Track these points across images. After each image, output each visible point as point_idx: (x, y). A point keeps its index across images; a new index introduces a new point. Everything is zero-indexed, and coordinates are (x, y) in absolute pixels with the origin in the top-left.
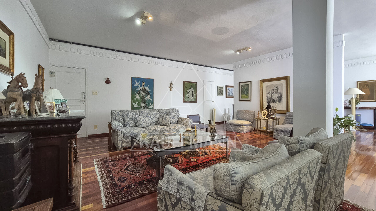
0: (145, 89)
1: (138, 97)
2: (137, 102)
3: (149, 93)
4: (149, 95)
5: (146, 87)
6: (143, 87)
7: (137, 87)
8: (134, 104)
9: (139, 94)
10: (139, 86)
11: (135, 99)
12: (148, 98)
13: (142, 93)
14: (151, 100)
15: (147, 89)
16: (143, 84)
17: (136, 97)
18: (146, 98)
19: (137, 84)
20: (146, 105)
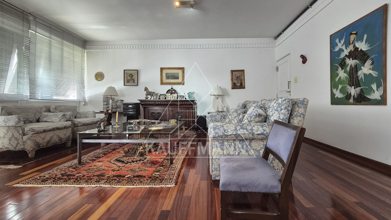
0: (356, 49)
1: (342, 73)
2: (340, 87)
3: (368, 57)
4: (369, 62)
5: (358, 45)
6: (351, 48)
7: (341, 50)
8: (334, 91)
9: (343, 65)
10: (344, 48)
11: (337, 79)
12: (366, 69)
13: (351, 62)
14: (374, 74)
15: (363, 46)
16: (353, 38)
17: (338, 75)
18: (360, 73)
20: (361, 89)
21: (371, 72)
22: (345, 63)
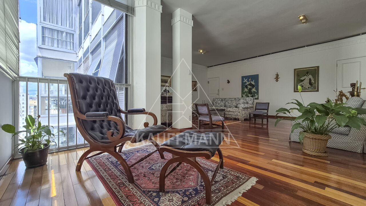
0: (251, 83)
1: (246, 90)
2: (245, 94)
3: (255, 86)
4: (254, 88)
6: (249, 82)
7: (246, 82)
8: (243, 95)
9: (246, 87)
10: (247, 82)
12: (254, 90)
13: (249, 87)
14: (256, 91)
15: (253, 83)
16: (250, 79)
17: (244, 90)
18: (252, 90)
19: (245, 81)
20: (252, 95)
21: (255, 90)
22: (247, 87)
